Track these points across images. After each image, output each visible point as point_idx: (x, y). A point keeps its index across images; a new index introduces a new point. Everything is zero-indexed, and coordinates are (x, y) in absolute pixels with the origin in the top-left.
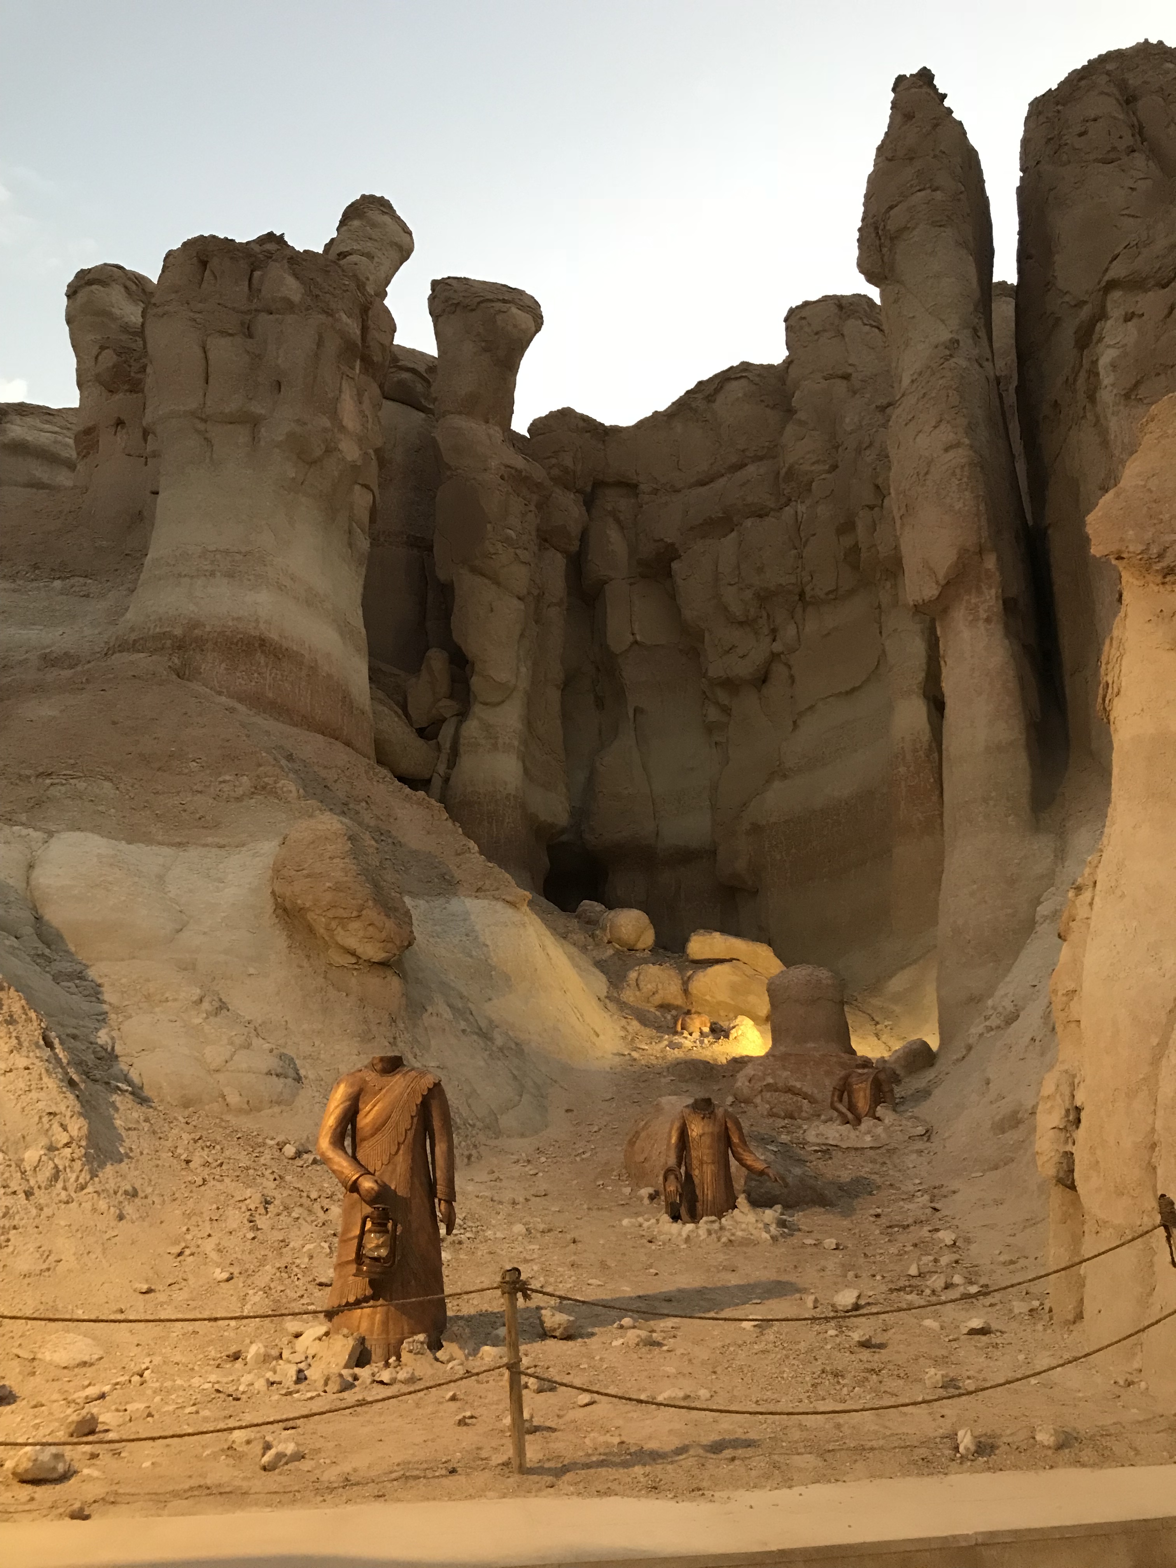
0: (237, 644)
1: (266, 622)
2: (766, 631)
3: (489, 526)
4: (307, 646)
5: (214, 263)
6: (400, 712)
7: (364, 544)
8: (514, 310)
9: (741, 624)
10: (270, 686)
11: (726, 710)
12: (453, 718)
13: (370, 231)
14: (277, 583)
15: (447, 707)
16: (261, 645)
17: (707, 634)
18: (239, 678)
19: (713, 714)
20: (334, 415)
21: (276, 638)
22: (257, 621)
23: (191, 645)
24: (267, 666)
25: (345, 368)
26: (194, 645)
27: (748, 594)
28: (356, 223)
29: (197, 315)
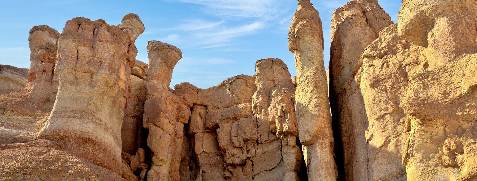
0: (81, 139)
1: (91, 133)
2: (246, 150)
3: (162, 112)
4: (104, 141)
5: (83, 25)
6: (129, 166)
7: (123, 114)
8: (174, 52)
9: (238, 148)
10: (91, 153)
11: (231, 173)
12: (145, 170)
13: (132, 23)
14: (96, 122)
15: (143, 165)
16: (89, 140)
17: (227, 150)
18: (81, 150)
19: (227, 174)
20: (118, 74)
21: (94, 138)
22: (88, 133)
23: (65, 138)
24: (90, 147)
25: (122, 61)
26: (66, 138)
27: (241, 140)
28: (127, 20)
29: (76, 40)
